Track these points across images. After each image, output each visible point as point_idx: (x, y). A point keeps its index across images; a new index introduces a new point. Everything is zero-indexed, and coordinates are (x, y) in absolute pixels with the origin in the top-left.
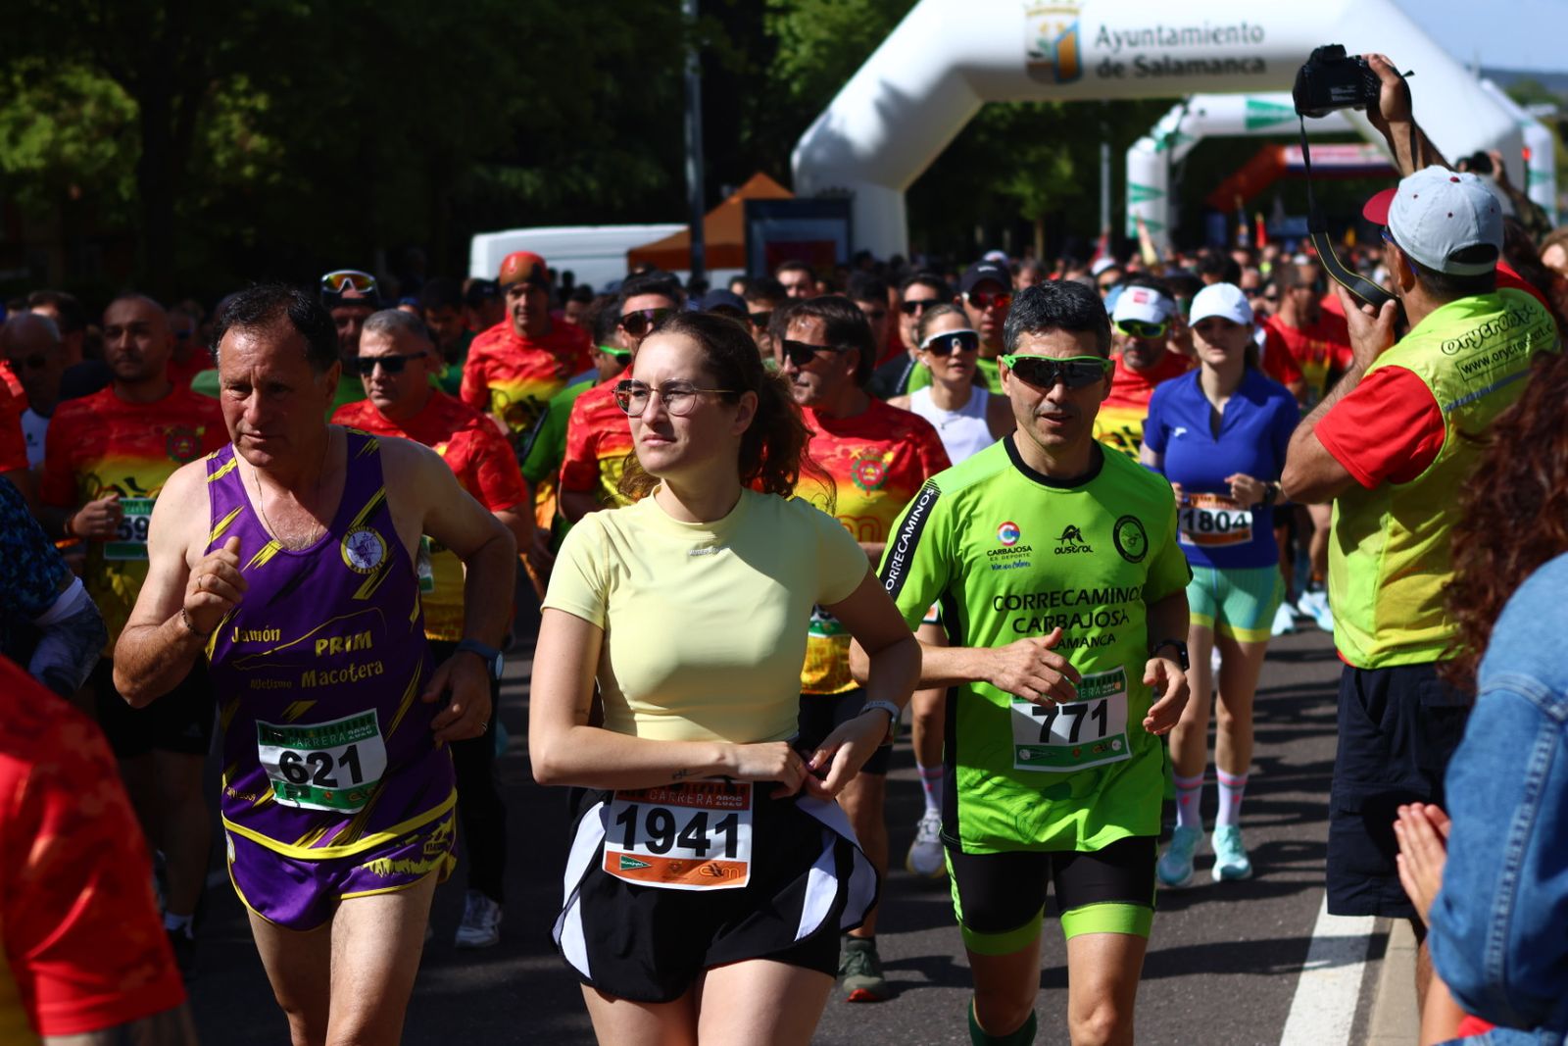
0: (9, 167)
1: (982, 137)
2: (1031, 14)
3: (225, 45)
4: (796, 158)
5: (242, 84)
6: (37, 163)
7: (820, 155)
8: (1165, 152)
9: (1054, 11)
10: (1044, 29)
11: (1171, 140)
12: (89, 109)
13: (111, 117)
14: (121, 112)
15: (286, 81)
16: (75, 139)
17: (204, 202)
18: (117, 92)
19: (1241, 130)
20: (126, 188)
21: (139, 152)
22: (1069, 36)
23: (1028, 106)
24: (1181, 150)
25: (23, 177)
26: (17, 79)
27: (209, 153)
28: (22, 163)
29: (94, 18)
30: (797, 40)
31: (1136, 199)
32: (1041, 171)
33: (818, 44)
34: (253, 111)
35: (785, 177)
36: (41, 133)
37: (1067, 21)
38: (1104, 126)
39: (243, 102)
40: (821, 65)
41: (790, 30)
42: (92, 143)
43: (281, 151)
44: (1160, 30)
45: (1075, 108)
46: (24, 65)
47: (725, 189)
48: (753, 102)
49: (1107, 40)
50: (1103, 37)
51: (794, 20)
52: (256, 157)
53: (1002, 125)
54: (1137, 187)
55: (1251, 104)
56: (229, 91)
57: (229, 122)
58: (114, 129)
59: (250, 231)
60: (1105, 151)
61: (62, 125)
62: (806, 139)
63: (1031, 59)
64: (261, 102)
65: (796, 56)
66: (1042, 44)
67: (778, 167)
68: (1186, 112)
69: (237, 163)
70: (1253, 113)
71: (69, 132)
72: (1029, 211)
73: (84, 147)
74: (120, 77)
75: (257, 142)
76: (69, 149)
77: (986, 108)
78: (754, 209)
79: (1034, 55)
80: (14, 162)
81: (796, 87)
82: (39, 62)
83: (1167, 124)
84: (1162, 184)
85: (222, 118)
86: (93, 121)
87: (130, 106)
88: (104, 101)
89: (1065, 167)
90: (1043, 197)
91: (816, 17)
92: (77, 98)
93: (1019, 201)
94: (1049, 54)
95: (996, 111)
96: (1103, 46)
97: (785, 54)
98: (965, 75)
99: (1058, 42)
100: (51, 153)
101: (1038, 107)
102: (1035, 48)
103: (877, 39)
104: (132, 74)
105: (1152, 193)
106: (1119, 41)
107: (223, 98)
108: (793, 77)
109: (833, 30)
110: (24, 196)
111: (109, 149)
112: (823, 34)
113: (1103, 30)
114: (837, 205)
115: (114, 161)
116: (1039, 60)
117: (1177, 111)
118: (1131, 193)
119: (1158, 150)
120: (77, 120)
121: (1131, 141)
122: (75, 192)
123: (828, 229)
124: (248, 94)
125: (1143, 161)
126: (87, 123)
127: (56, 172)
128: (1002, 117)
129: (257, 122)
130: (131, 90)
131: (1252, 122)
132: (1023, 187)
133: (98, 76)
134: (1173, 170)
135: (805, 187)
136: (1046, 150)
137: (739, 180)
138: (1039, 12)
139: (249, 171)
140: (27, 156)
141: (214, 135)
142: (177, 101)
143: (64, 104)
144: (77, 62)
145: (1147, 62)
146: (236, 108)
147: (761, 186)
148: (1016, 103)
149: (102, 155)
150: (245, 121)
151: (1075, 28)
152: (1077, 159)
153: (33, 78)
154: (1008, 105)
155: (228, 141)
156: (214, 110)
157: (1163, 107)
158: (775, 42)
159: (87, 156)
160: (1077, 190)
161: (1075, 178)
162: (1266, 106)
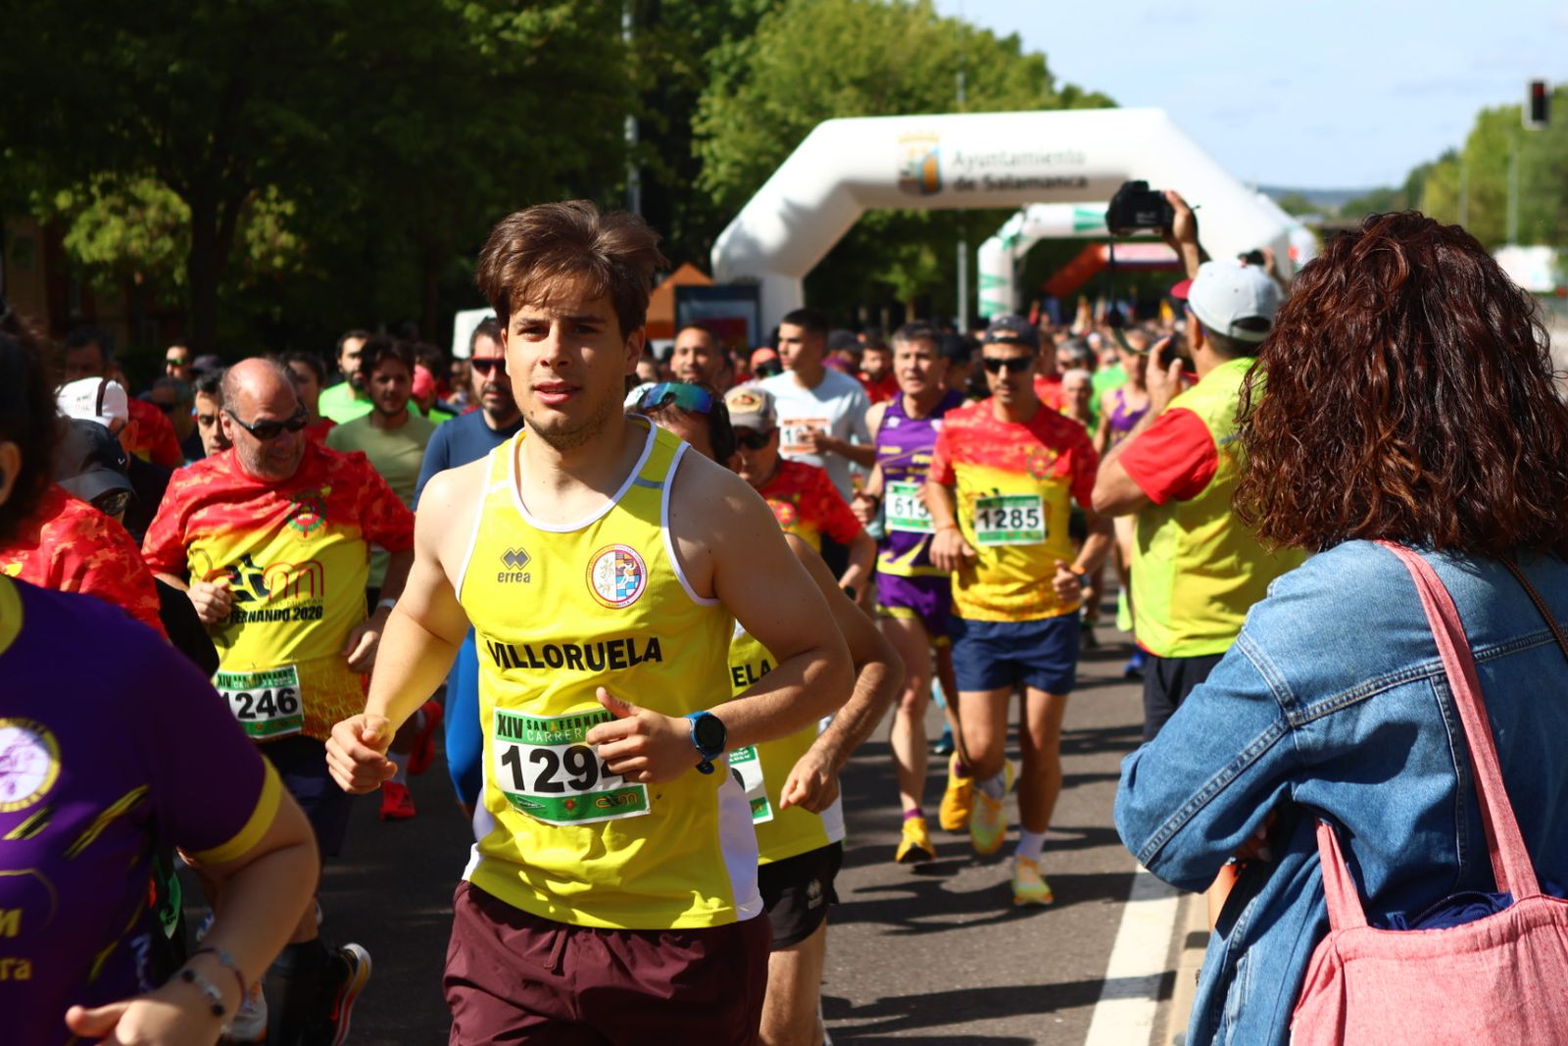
0: (86, 258)
1: (863, 238)
2: (900, 141)
3: (261, 163)
4: (716, 255)
5: (273, 192)
6: (109, 256)
7: (737, 252)
8: (1009, 249)
9: (920, 139)
10: (913, 153)
11: (1014, 240)
12: (152, 213)
13: (169, 219)
14: (177, 216)
15: (309, 191)
16: (141, 236)
17: (242, 286)
18: (175, 199)
19: (1069, 233)
20: (179, 275)
21: (190, 245)
22: (932, 159)
23: (899, 214)
24: (1022, 249)
25: (98, 266)
26: (94, 190)
27: (247, 247)
28: (97, 256)
29: (158, 142)
30: (717, 161)
31: (988, 286)
32: (910, 264)
33: (736, 164)
34: (282, 215)
35: (706, 268)
36: (113, 231)
37: (930, 147)
38: (961, 229)
39: (274, 207)
40: (736, 181)
41: (712, 153)
42: (153, 239)
43: (303, 246)
44: (1003, 155)
45: (937, 215)
46: (100, 179)
47: (659, 278)
48: (682, 208)
49: (962, 161)
50: (959, 160)
51: (715, 145)
52: (284, 251)
53: (879, 228)
54: (988, 278)
55: (1078, 213)
56: (263, 197)
57: (263, 223)
58: (173, 229)
59: (278, 310)
60: (962, 249)
61: (130, 225)
62: (723, 239)
63: (903, 178)
64: (289, 208)
65: (717, 174)
66: (911, 164)
67: (701, 260)
68: (1025, 219)
69: (269, 255)
70: (1079, 220)
71: (136, 230)
72: (902, 295)
73: (147, 243)
74: (175, 186)
75: (286, 239)
76: (136, 245)
77: (867, 214)
78: (682, 293)
79: (905, 173)
80: (90, 254)
81: (717, 197)
82: (113, 176)
83: (1011, 228)
84: (1009, 274)
85: (257, 220)
86: (156, 223)
87: (184, 211)
88: (164, 207)
89: (928, 260)
90: (913, 285)
91: (734, 143)
92: (141, 205)
93: (893, 288)
94: (916, 173)
95: (874, 218)
96: (959, 166)
97: (707, 171)
98: (851, 189)
99: (923, 164)
100: (121, 248)
101: (908, 213)
102: (904, 167)
103: (780, 159)
104: (185, 185)
105: (1000, 282)
106: (971, 162)
107: (259, 205)
108: (715, 188)
109: (747, 152)
110: (98, 281)
111: (167, 244)
112: (738, 156)
113: (959, 154)
114: (748, 290)
115: (170, 255)
116: (911, 177)
117: (1017, 218)
118: (982, 282)
119: (1004, 248)
120: (143, 221)
121: (982, 239)
122: (138, 278)
123: (742, 309)
124: (278, 201)
125: (994, 258)
126: (150, 224)
127: (124, 263)
128: (879, 222)
129: (286, 223)
130: (185, 197)
131: (1079, 227)
132: (896, 276)
133: (158, 187)
134: (1017, 263)
135: (722, 277)
136: (914, 248)
137: (669, 272)
138: (907, 140)
139: (278, 261)
140: (101, 250)
141: (251, 234)
142: (221, 207)
143: (132, 210)
144: (143, 176)
145: (994, 179)
146: (269, 212)
147: (688, 275)
148: (890, 210)
149: (161, 249)
150: (277, 222)
151: (936, 153)
152: (938, 255)
153: (107, 189)
154: (882, 213)
155: (262, 238)
156: (251, 214)
157: (1007, 214)
158: (698, 163)
159: (150, 251)
160: (939, 278)
161: (938, 270)
162: (1088, 214)
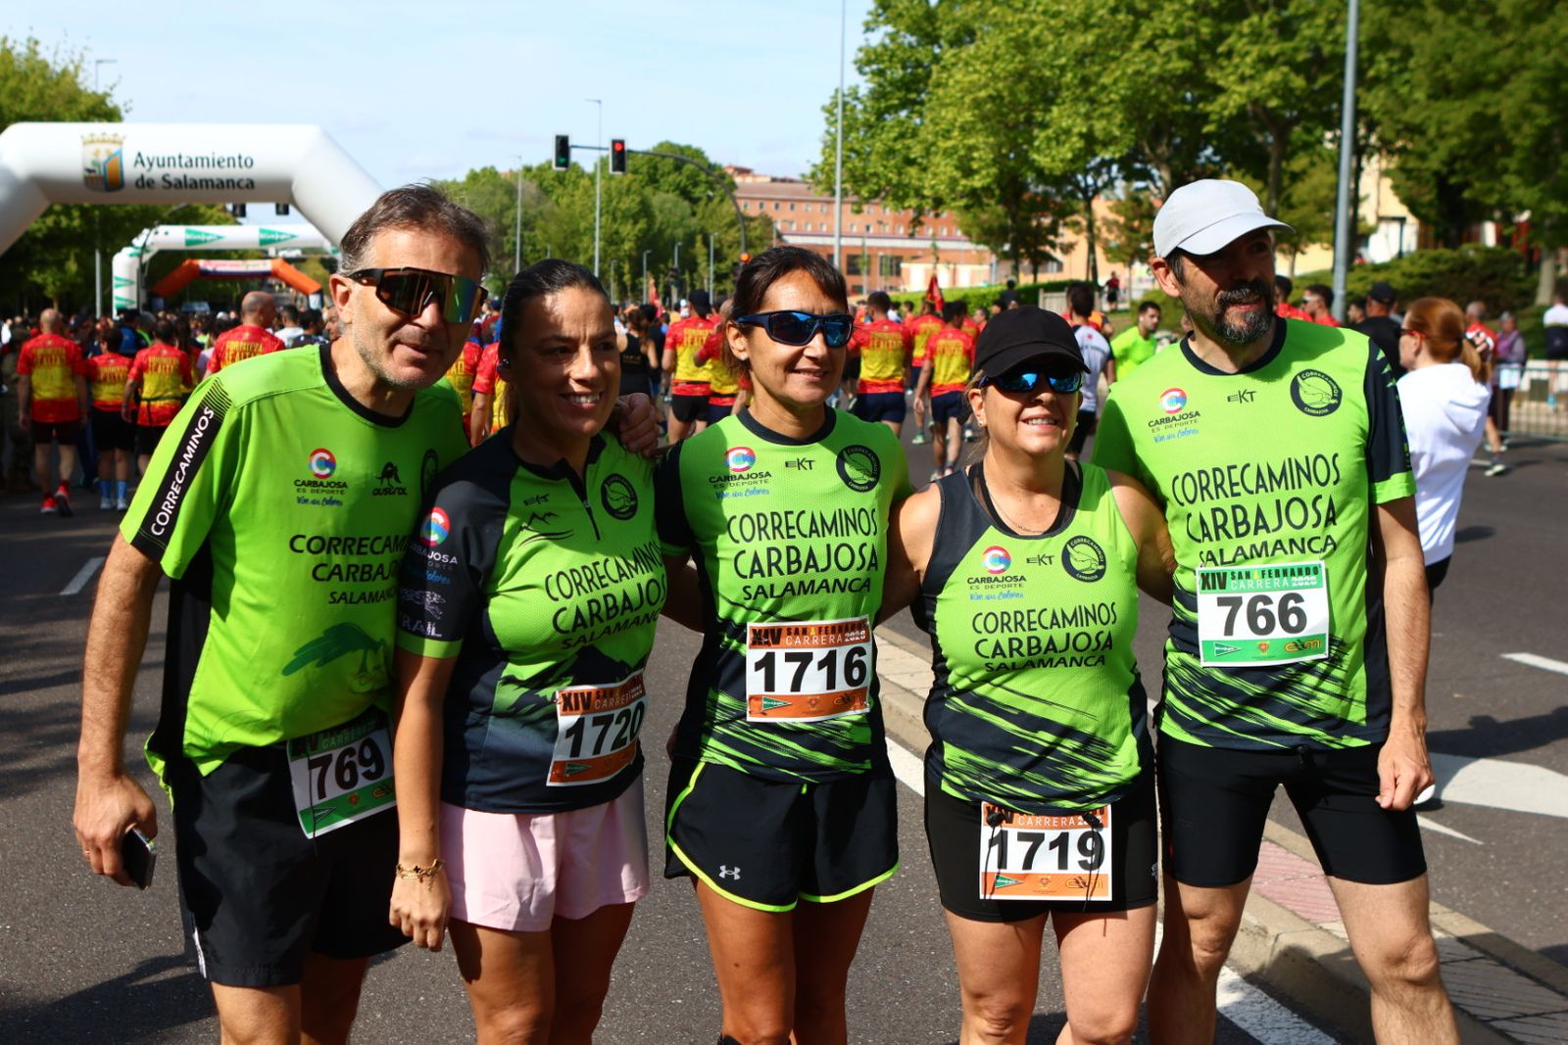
2: (85, 143)
8: (138, 257)
9: (104, 141)
10: (97, 153)
11: (144, 248)
19: (182, 246)
22: (115, 160)
24: (146, 257)
31: (117, 286)
37: (114, 149)
44: (180, 157)
49: (142, 162)
50: (140, 160)
54: (117, 279)
55: (188, 232)
60: (99, 257)
63: (87, 174)
66: (94, 163)
68: (150, 235)
70: (189, 237)
79: (89, 171)
84: (135, 279)
89: (73, 266)
90: (58, 284)
94: (100, 171)
96: (139, 166)
98: (38, 184)
99: (106, 162)
102: (90, 166)
105: (131, 283)
106: (151, 165)
113: (139, 155)
116: (93, 175)
118: (115, 282)
119: (134, 255)
125: (124, 264)
131: (189, 242)
134: (142, 267)
138: (92, 142)
145: (171, 179)
151: (120, 153)
152: (78, 260)
160: (79, 280)
161: (78, 274)
162: (197, 233)
